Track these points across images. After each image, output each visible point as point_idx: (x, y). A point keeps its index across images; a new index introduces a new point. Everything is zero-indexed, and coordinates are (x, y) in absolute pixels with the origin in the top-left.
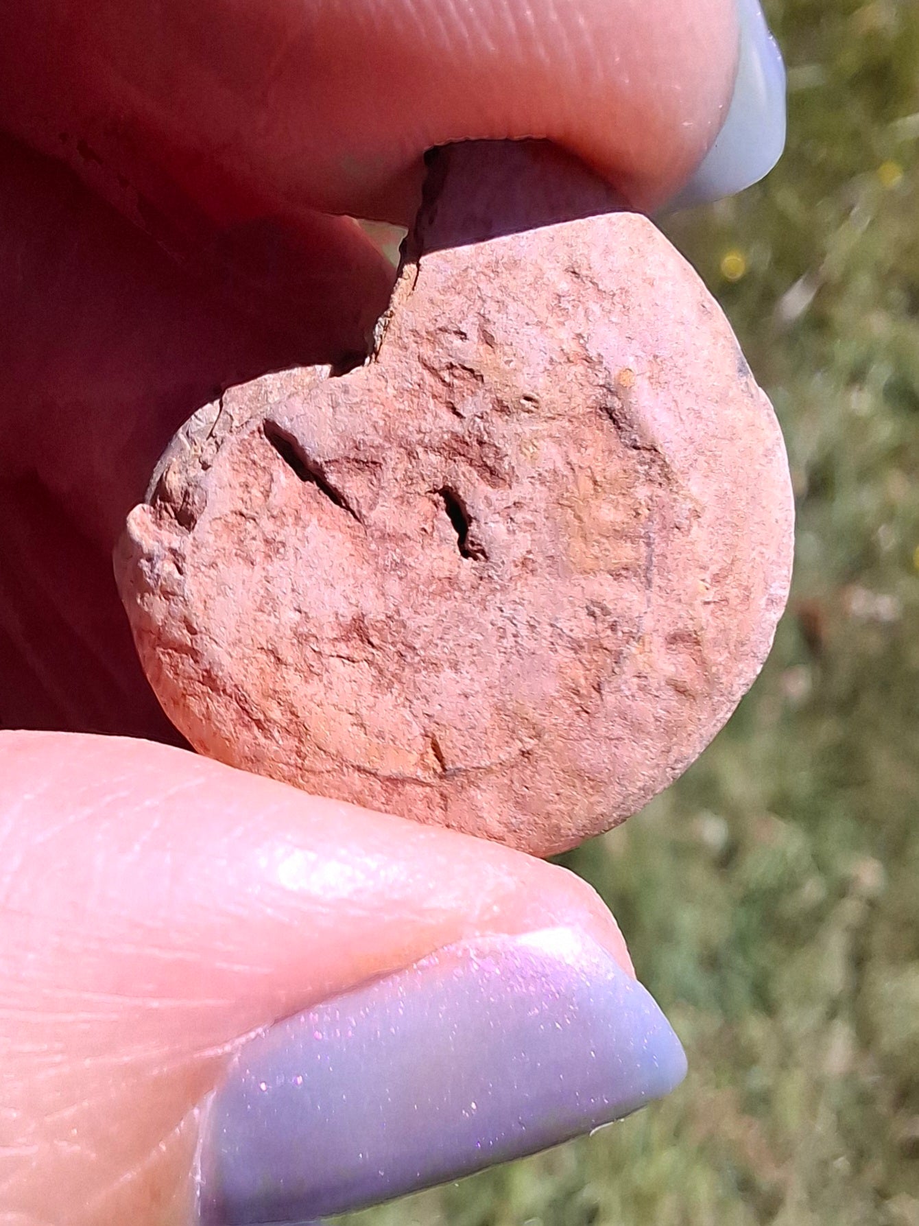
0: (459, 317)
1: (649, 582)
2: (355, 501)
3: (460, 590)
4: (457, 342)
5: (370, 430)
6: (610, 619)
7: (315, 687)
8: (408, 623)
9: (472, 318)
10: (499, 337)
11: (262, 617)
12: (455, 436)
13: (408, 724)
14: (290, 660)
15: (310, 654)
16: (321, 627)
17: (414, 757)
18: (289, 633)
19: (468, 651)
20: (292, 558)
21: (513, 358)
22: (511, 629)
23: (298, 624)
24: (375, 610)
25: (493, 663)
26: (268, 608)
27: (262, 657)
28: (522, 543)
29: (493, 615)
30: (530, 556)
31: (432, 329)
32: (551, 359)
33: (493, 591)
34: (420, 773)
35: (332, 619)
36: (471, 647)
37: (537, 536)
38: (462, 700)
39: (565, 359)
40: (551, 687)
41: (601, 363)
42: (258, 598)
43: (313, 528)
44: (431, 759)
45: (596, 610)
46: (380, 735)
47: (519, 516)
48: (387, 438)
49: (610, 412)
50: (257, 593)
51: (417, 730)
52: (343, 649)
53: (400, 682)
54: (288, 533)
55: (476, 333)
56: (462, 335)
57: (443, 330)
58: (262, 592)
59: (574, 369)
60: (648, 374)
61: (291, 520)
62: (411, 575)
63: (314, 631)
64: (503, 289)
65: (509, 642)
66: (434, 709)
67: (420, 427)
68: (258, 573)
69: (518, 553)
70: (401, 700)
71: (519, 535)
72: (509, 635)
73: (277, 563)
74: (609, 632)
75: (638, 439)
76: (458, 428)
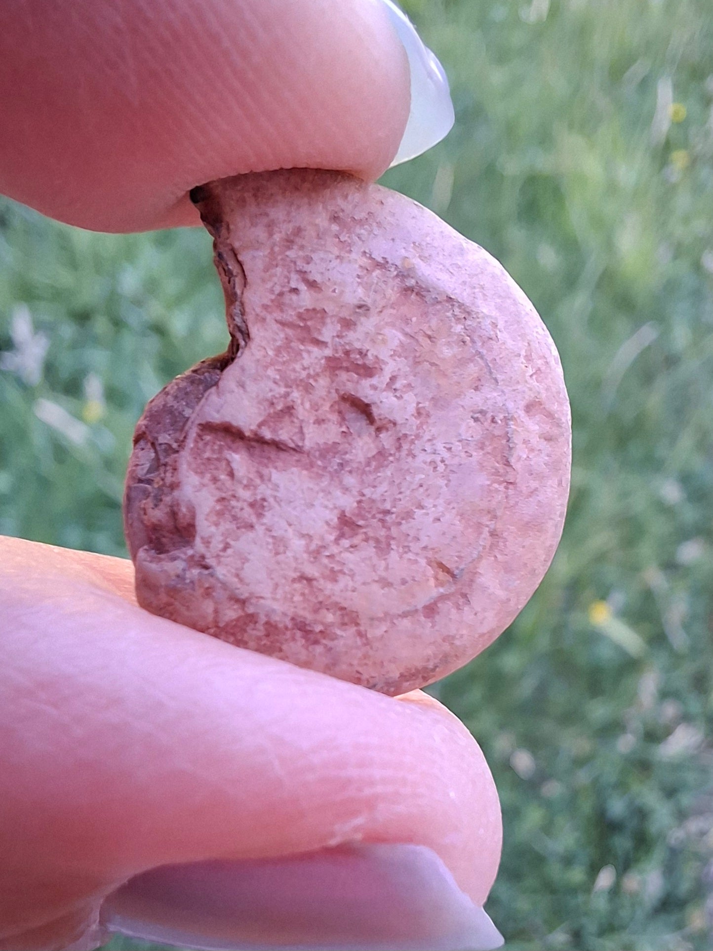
0: (286, 280)
1: (496, 380)
2: (290, 441)
3: (391, 455)
4: (294, 297)
5: (273, 386)
6: (489, 416)
7: (344, 581)
8: (374, 497)
9: (294, 277)
10: (318, 278)
11: (281, 557)
12: (328, 359)
13: (416, 562)
14: (317, 575)
15: (326, 561)
16: (322, 538)
17: (432, 582)
18: (305, 556)
19: (421, 490)
20: (276, 506)
21: (335, 287)
22: (438, 459)
23: (307, 546)
24: (348, 503)
25: (441, 488)
26: (281, 549)
27: (297, 586)
28: (411, 401)
29: (421, 457)
30: (420, 405)
31: (273, 297)
32: (358, 275)
33: (412, 442)
34: (441, 590)
35: (326, 527)
36: (421, 486)
37: (416, 391)
38: (437, 524)
39: (365, 271)
40: (482, 480)
41: (387, 262)
42: (270, 547)
43: (276, 476)
44: (442, 575)
45: (478, 416)
46: (404, 582)
47: (398, 385)
48: (287, 386)
49: (410, 289)
50: (268, 543)
51: (423, 562)
52: (346, 543)
53: (394, 538)
54: (264, 490)
55: (303, 284)
56: (295, 291)
57: (281, 294)
58: (270, 540)
59: (374, 274)
60: (417, 255)
61: (258, 481)
62: (355, 465)
63: (320, 543)
64: (302, 247)
65: (441, 467)
66: (424, 541)
67: (303, 366)
68: (260, 529)
69: (412, 408)
70: (401, 550)
71: (406, 397)
72: (439, 463)
73: (268, 514)
74: (493, 425)
75: (437, 297)
76: (328, 352)
